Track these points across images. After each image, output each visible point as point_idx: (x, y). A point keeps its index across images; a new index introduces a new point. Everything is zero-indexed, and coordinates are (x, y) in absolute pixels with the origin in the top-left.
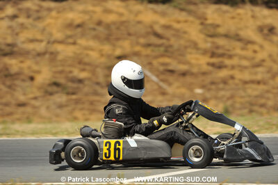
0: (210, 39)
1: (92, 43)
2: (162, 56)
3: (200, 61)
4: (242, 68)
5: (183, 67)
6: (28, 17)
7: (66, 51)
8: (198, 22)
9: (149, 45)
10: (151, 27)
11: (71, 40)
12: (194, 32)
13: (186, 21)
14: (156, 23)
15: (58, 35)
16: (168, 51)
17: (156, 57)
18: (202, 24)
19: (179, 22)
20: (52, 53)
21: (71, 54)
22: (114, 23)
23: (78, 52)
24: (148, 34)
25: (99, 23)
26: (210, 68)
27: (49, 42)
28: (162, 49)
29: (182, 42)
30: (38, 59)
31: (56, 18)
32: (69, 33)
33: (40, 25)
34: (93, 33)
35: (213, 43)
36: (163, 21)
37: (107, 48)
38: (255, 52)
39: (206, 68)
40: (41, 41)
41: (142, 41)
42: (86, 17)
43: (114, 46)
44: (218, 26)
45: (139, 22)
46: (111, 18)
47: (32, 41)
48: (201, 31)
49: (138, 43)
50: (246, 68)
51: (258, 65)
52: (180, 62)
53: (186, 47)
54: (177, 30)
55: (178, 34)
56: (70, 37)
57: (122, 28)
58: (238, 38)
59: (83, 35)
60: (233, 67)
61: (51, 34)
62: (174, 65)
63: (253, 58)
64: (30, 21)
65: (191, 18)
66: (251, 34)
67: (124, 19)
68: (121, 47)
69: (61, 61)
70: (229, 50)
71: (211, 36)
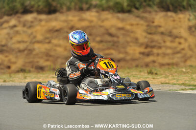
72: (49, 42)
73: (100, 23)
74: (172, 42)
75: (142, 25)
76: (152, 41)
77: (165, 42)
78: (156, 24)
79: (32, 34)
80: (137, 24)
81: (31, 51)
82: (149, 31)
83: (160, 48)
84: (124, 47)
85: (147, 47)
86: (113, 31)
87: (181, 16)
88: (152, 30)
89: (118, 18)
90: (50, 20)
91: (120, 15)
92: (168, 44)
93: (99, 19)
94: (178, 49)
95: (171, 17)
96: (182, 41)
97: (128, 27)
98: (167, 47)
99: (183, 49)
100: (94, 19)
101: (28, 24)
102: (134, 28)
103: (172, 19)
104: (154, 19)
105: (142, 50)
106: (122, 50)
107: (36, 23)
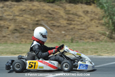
0: (67, 15)
1: (28, 16)
2: (51, 20)
3: (64, 22)
4: (78, 25)
5: (58, 24)
6: (7, 7)
7: (19, 19)
8: (63, 9)
9: (47, 17)
10: (48, 11)
11: (21, 15)
12: (62, 13)
13: (59, 9)
14: (49, 9)
15: (17, 14)
16: (53, 19)
17: (49, 21)
18: (65, 10)
19: (57, 9)
20: (15, 19)
21: (21, 20)
22: (35, 9)
23: (23, 19)
24: (47, 13)
25: (31, 9)
26: (67, 25)
27: (14, 16)
28: (51, 18)
29: (58, 16)
30: (10, 21)
31: (17, 8)
32: (21, 13)
33: (11, 10)
34: (29, 13)
35: (68, 16)
36: (52, 9)
37: (33, 18)
38: (82, 19)
39: (66, 25)
40: (11, 15)
41: (45, 15)
42: (26, 7)
43: (36, 17)
44: (70, 11)
45: (44, 9)
46: (35, 8)
47: (8, 15)
48: (64, 12)
49: (44, 16)
50: (79, 24)
51: (83, 24)
52: (57, 23)
53: (59, 18)
54: (56, 12)
55: (57, 13)
56: (21, 14)
57: (38, 11)
58: (76, 15)
59: (25, 13)
60: (75, 24)
61: (15, 13)
62: (55, 23)
63: (81, 21)
64: (8, 9)
65: (61, 8)
66: (81, 13)
67: (39, 8)
68: (38, 17)
69: (18, 22)
70: (73, 19)
71: (67, 14)
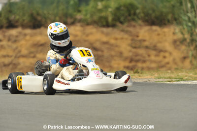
72: (34, 57)
73: (84, 37)
74: (156, 56)
75: (127, 39)
76: (137, 55)
77: (149, 56)
78: (140, 38)
79: (17, 48)
80: (122, 39)
81: (15, 65)
82: (134, 45)
83: (144, 62)
84: (109, 62)
85: (131, 61)
86: (97, 45)
87: (166, 30)
88: (136, 43)
89: (103, 32)
90: (35, 35)
91: (105, 30)
92: (153, 58)
93: (84, 33)
94: (163, 63)
95: (156, 31)
96: (167, 55)
97: (113, 41)
98: (152, 62)
99: (168, 63)
100: (79, 33)
101: (13, 39)
102: (119, 42)
103: (156, 33)
104: (138, 33)
105: (127, 64)
106: (107, 64)
107: (21, 37)
